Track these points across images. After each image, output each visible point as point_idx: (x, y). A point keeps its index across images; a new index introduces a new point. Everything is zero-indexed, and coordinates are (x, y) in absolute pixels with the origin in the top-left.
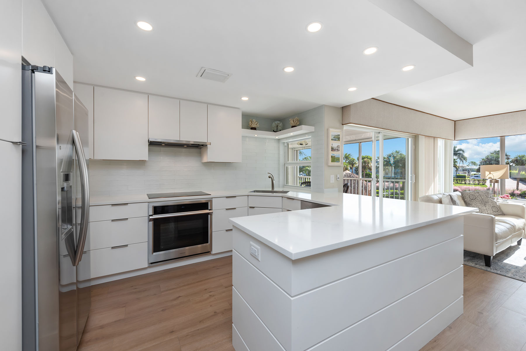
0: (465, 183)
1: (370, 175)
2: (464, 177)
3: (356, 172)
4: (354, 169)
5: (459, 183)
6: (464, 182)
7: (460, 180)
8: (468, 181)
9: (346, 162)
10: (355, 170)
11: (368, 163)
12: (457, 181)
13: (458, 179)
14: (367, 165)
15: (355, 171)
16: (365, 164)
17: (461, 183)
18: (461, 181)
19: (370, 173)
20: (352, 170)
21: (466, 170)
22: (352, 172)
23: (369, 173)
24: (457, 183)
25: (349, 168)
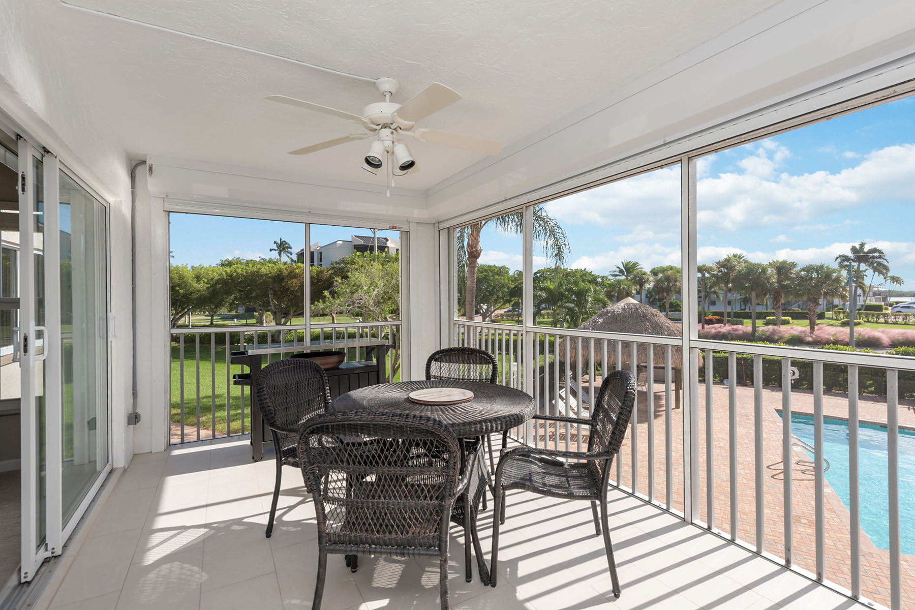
0: (886, 322)
1: (678, 305)
2: (879, 308)
3: (649, 301)
4: (644, 293)
5: (872, 321)
6: (883, 320)
7: (873, 315)
8: (893, 317)
9: (627, 279)
10: (646, 295)
11: (676, 281)
12: (866, 316)
13: (870, 314)
14: (673, 285)
15: (647, 297)
16: (669, 284)
17: (876, 322)
18: (877, 317)
19: (678, 302)
20: (641, 296)
21: (879, 294)
22: (641, 301)
23: (676, 302)
24: (868, 321)
25: (634, 292)
